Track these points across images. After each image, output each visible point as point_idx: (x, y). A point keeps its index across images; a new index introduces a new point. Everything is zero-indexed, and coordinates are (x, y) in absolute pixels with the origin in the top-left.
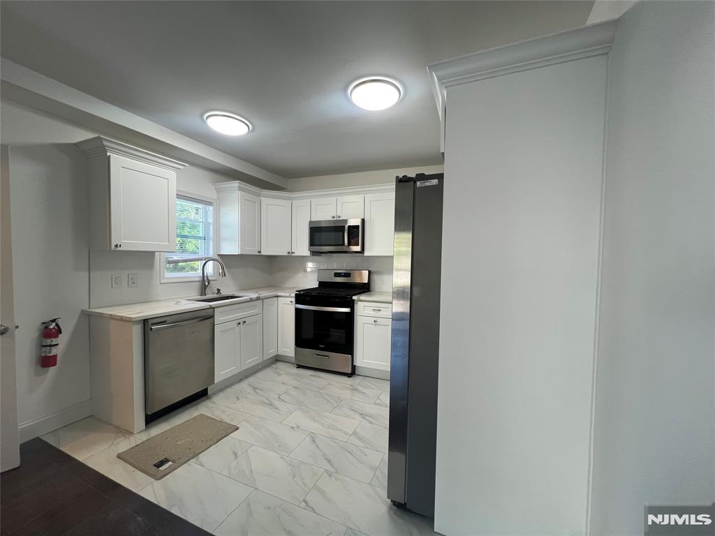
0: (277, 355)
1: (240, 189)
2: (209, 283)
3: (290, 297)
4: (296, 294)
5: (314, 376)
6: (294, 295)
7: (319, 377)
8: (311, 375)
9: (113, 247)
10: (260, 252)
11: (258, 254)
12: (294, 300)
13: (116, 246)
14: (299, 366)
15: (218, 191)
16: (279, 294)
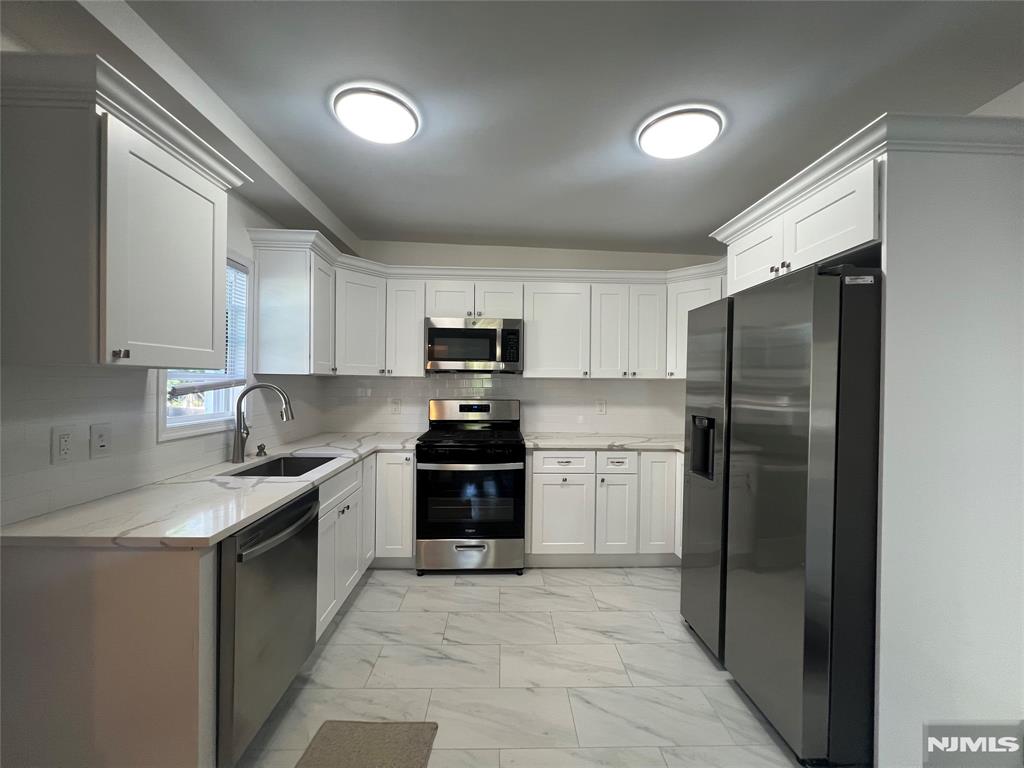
0: (376, 559)
1: (315, 247)
2: (248, 434)
3: (404, 450)
4: (417, 446)
5: (462, 584)
6: (413, 447)
7: (473, 585)
8: (456, 584)
9: (109, 358)
10: (335, 370)
11: (331, 373)
12: (411, 455)
13: (116, 354)
14: (421, 573)
15: (257, 245)
16: (382, 446)
